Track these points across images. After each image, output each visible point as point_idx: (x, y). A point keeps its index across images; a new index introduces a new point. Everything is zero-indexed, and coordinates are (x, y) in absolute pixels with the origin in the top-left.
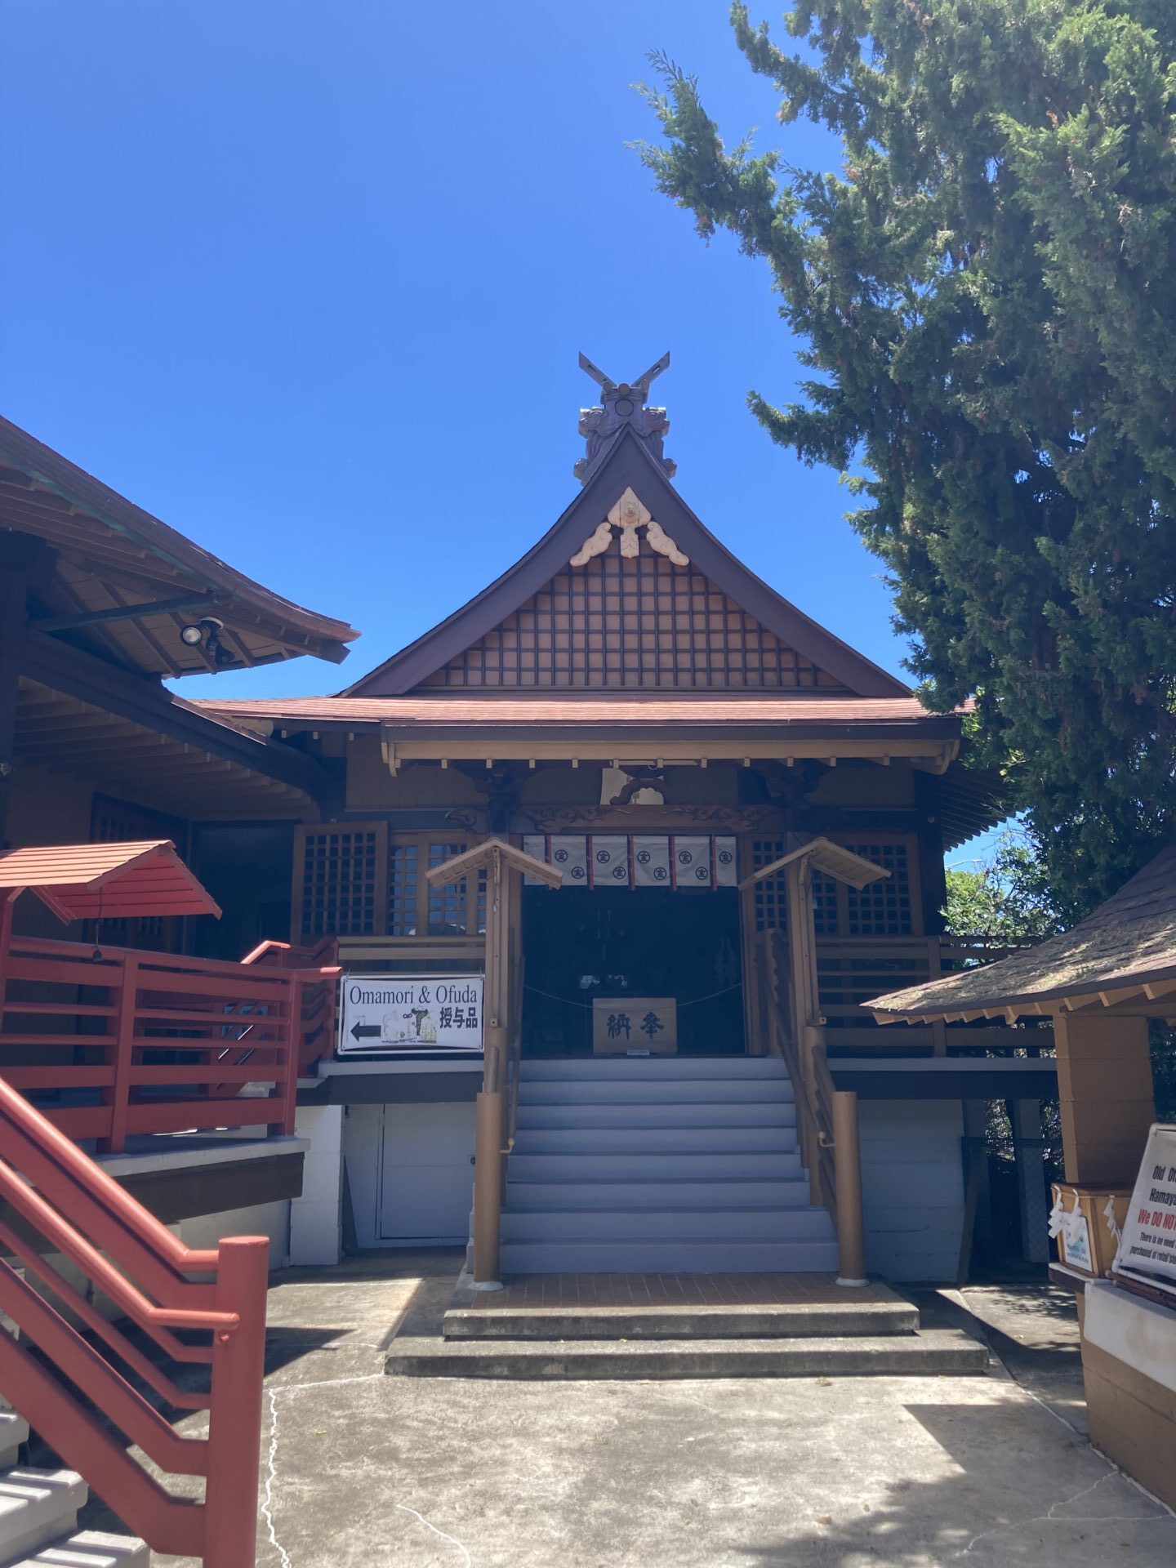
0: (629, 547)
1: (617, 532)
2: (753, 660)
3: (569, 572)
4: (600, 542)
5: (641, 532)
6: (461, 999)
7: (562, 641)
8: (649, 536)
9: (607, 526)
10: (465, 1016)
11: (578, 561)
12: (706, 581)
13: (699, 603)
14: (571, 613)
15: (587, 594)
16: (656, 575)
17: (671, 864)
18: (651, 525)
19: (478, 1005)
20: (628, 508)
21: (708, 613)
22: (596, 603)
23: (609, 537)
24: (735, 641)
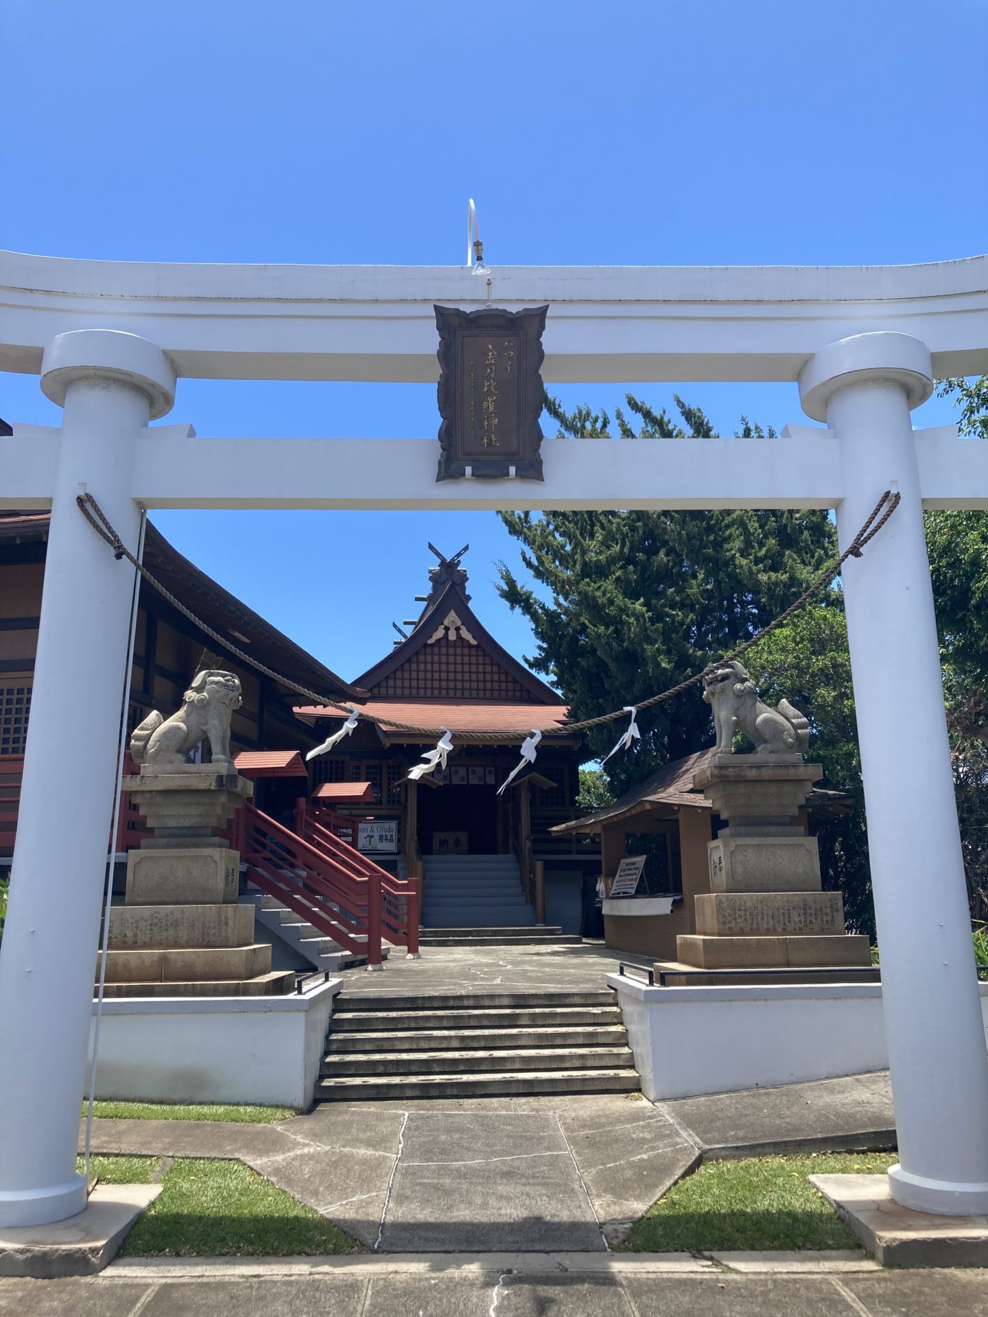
0: (452, 636)
1: (447, 629)
2: (503, 686)
3: (426, 645)
4: (439, 633)
5: (458, 629)
6: (387, 831)
7: (422, 675)
8: (461, 632)
9: (443, 627)
10: (389, 838)
11: (431, 641)
12: (484, 651)
13: (481, 660)
14: (426, 663)
15: (432, 654)
16: (462, 647)
17: (468, 775)
18: (462, 627)
19: (394, 834)
20: (452, 618)
21: (484, 664)
22: (436, 659)
23: (444, 631)
24: (496, 677)
